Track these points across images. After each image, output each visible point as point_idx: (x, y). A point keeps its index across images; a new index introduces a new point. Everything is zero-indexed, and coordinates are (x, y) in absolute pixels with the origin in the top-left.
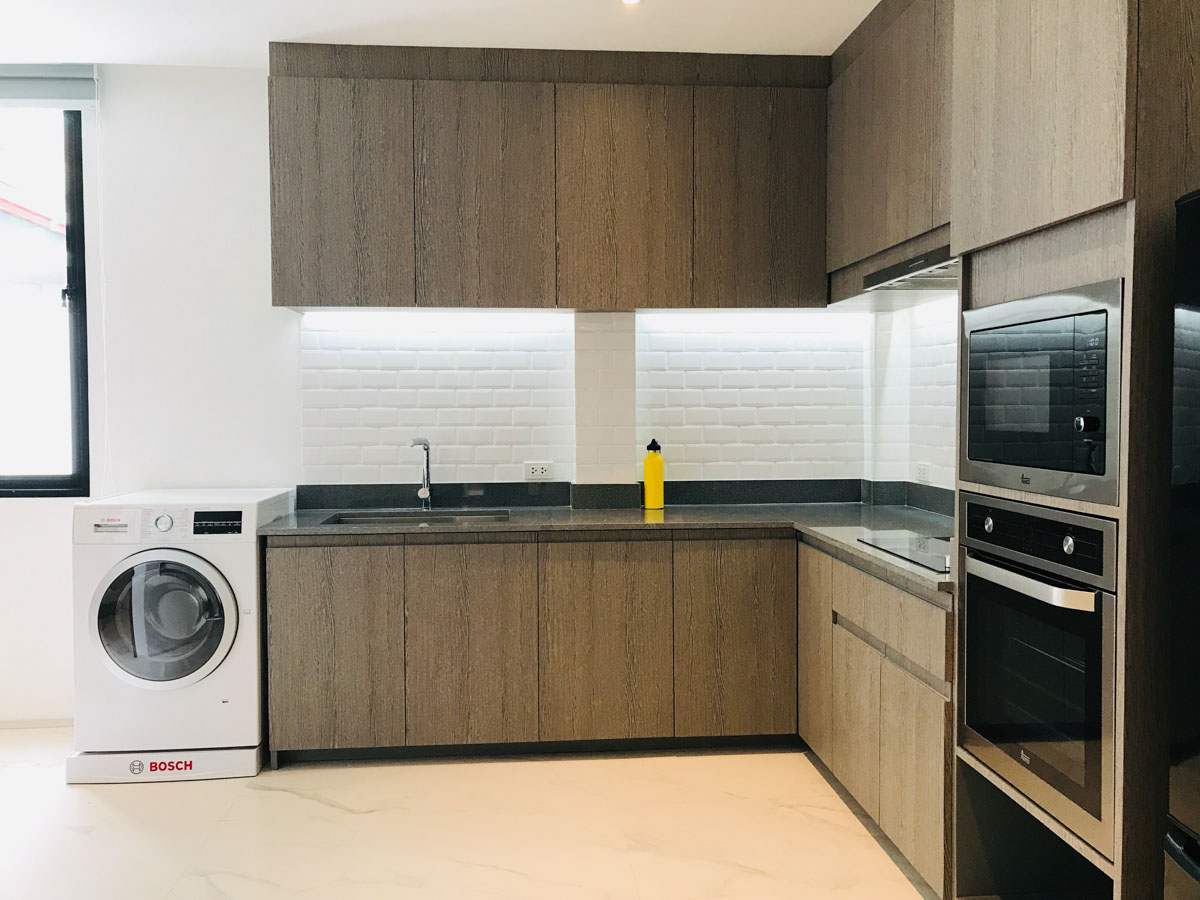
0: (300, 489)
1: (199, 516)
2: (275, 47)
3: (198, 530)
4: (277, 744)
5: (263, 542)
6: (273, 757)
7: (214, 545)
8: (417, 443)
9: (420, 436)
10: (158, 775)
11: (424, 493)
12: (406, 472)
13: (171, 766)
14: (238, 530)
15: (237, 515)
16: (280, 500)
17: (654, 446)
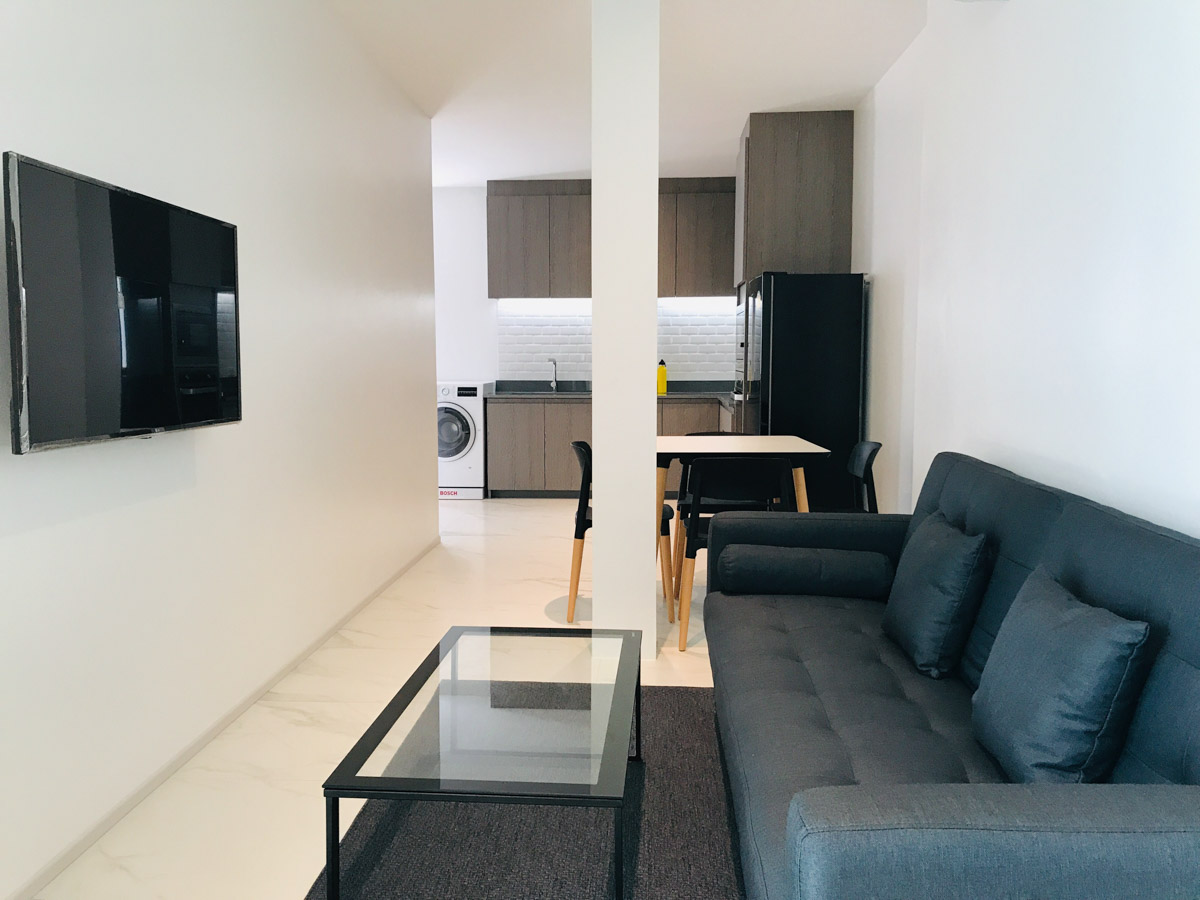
0: (497, 382)
1: (459, 389)
2: (488, 181)
3: (459, 395)
4: (491, 487)
5: (485, 400)
6: (489, 493)
7: (466, 401)
8: (550, 360)
9: (552, 356)
10: (443, 497)
11: (553, 385)
12: (546, 374)
13: (449, 493)
14: (475, 395)
15: (475, 389)
16: (491, 384)
17: (662, 363)
